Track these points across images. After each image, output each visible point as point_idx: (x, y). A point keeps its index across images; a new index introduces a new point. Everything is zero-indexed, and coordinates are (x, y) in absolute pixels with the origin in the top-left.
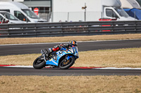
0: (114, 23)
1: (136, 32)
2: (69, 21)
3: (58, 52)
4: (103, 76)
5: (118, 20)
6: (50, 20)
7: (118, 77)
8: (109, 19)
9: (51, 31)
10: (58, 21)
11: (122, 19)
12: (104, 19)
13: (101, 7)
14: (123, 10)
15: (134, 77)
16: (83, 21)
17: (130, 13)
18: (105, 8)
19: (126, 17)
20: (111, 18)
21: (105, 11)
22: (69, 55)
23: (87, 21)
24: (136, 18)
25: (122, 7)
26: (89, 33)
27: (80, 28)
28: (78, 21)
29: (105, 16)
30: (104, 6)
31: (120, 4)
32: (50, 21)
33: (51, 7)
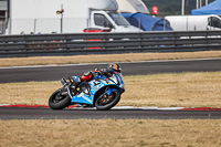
0: (106, 36)
1: (141, 51)
2: (36, 33)
3: (92, 83)
4: (90, 121)
5: (113, 31)
6: (7, 30)
7: (113, 122)
9: (8, 48)
10: (18, 33)
11: (119, 29)
12: (90, 30)
13: (87, 11)
14: (121, 16)
15: (137, 120)
16: (59, 32)
17: (132, 20)
18: (93, 12)
19: (126, 26)
20: (102, 28)
21: (92, 16)
22: (111, 87)
23: (64, 32)
24: (142, 28)
25: (119, 11)
26: (67, 52)
27: (53, 44)
28: (50, 33)
29: (93, 26)
30: (91, 10)
31: (116, 5)
32: (7, 34)
33: (8, 11)
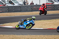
8: (50, 3)
